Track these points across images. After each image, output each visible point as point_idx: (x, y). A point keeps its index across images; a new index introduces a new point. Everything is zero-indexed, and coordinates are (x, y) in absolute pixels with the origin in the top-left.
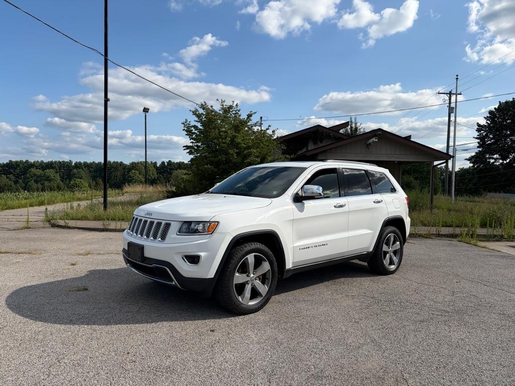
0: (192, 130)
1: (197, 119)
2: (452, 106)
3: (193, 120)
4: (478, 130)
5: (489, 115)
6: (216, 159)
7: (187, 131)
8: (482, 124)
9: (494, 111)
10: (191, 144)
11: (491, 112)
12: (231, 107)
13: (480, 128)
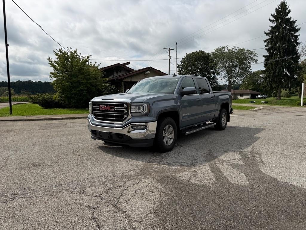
0: (54, 64)
1: (57, 57)
2: (170, 55)
3: (54, 58)
4: (178, 67)
5: (182, 60)
6: (72, 81)
7: (50, 64)
8: (179, 64)
9: (184, 57)
10: (54, 72)
11: (183, 59)
12: (75, 52)
13: (179, 66)
